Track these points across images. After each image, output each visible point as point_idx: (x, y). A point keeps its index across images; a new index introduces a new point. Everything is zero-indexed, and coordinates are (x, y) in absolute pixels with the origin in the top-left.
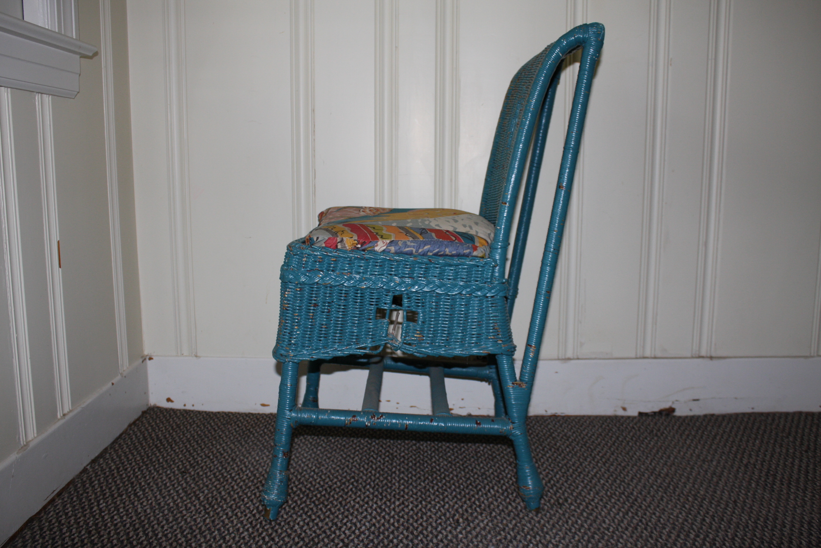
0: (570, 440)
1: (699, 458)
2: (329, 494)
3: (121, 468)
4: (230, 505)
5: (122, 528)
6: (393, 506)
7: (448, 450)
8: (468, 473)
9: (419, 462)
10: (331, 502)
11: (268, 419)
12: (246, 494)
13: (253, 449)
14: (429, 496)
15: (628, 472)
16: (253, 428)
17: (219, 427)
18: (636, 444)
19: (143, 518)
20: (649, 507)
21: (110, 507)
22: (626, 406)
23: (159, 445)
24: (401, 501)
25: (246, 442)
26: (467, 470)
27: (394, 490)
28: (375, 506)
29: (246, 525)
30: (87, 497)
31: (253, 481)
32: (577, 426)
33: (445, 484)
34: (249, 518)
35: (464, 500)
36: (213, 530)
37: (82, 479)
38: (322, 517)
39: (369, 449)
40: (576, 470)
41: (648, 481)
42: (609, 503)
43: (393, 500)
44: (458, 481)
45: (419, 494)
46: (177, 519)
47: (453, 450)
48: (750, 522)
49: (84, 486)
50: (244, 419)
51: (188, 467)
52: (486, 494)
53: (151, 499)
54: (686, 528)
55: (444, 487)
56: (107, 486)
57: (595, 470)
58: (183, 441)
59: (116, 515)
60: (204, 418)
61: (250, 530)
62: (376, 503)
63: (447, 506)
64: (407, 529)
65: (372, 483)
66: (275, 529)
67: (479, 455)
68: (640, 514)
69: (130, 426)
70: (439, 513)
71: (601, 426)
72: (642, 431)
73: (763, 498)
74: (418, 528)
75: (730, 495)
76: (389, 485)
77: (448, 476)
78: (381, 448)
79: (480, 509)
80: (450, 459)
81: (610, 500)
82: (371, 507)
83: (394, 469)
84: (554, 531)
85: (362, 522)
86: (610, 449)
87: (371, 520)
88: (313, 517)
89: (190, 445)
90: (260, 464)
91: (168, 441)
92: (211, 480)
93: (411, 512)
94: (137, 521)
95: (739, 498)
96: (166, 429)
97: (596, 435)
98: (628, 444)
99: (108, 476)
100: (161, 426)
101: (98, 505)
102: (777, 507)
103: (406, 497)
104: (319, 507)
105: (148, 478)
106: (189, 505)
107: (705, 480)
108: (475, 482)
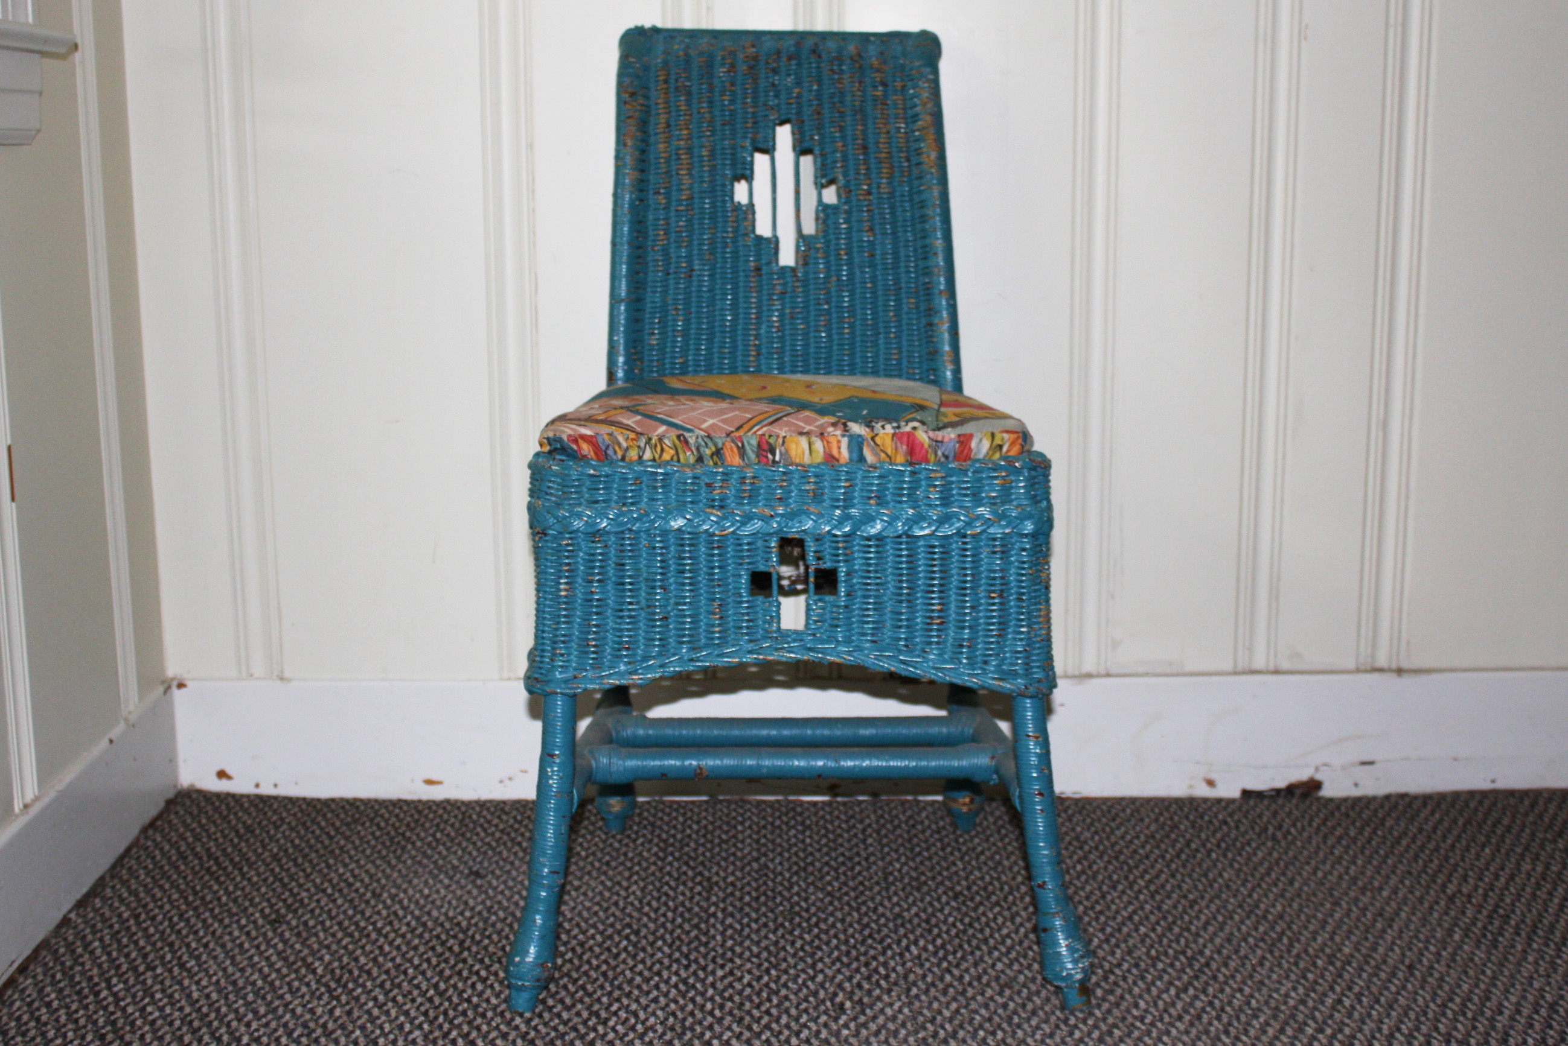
0: (1087, 848)
1: (1355, 884)
2: (580, 957)
3: (143, 916)
4: (378, 981)
5: (167, 1028)
6: (711, 979)
7: (826, 869)
8: (866, 914)
9: (765, 894)
10: (586, 973)
11: (441, 812)
12: (410, 961)
13: (416, 872)
14: (785, 960)
15: (1200, 911)
16: (412, 830)
17: (337, 830)
18: (1225, 856)
19: (205, 1010)
20: (1233, 977)
21: (133, 990)
22: (1213, 776)
23: (214, 868)
24: (727, 969)
25: (398, 858)
26: (864, 909)
27: (713, 949)
28: (674, 979)
29: (416, 1018)
30: (83, 973)
31: (421, 936)
32: (1104, 820)
33: (817, 936)
34: (421, 1004)
35: (855, 965)
36: (350, 1028)
37: (65, 939)
38: (568, 1001)
39: (661, 869)
40: (1092, 908)
41: (1239, 929)
42: (1152, 970)
43: (710, 968)
44: (845, 931)
45: (765, 955)
46: (276, 1009)
47: (836, 870)
48: (1432, 1005)
49: (73, 951)
50: (390, 812)
51: (283, 911)
52: (901, 955)
53: (215, 974)
54: (1300, 1017)
55: (817, 943)
56: (119, 950)
57: (1130, 909)
58: (263, 860)
59: (148, 1004)
60: (302, 811)
61: (426, 1026)
62: (677, 973)
63: (820, 978)
64: (740, 1021)
65: (668, 936)
66: (475, 1023)
67: (891, 879)
68: (1210, 990)
69: (144, 830)
70: (805, 991)
71: (1157, 820)
72: (1242, 829)
73: (1472, 960)
74: (760, 1018)
75: (1403, 955)
76: (704, 939)
77: (825, 920)
78: (684, 868)
79: (888, 982)
80: (829, 888)
81: (1154, 966)
82: (667, 982)
83: (713, 909)
84: (1034, 1022)
85: (650, 1010)
86: (1168, 866)
87: (667, 1005)
88: (550, 1002)
89: (281, 867)
90: (433, 902)
91: (232, 860)
92: (334, 935)
93: (748, 991)
94: (194, 1015)
95: (1420, 961)
96: (225, 837)
97: (1142, 838)
98: (1209, 855)
99: (118, 932)
100: (213, 829)
101: (109, 987)
102: (1494, 978)
103: (738, 961)
104: (562, 982)
105: (201, 933)
106: (296, 984)
107: (1357, 927)
108: (879, 931)
